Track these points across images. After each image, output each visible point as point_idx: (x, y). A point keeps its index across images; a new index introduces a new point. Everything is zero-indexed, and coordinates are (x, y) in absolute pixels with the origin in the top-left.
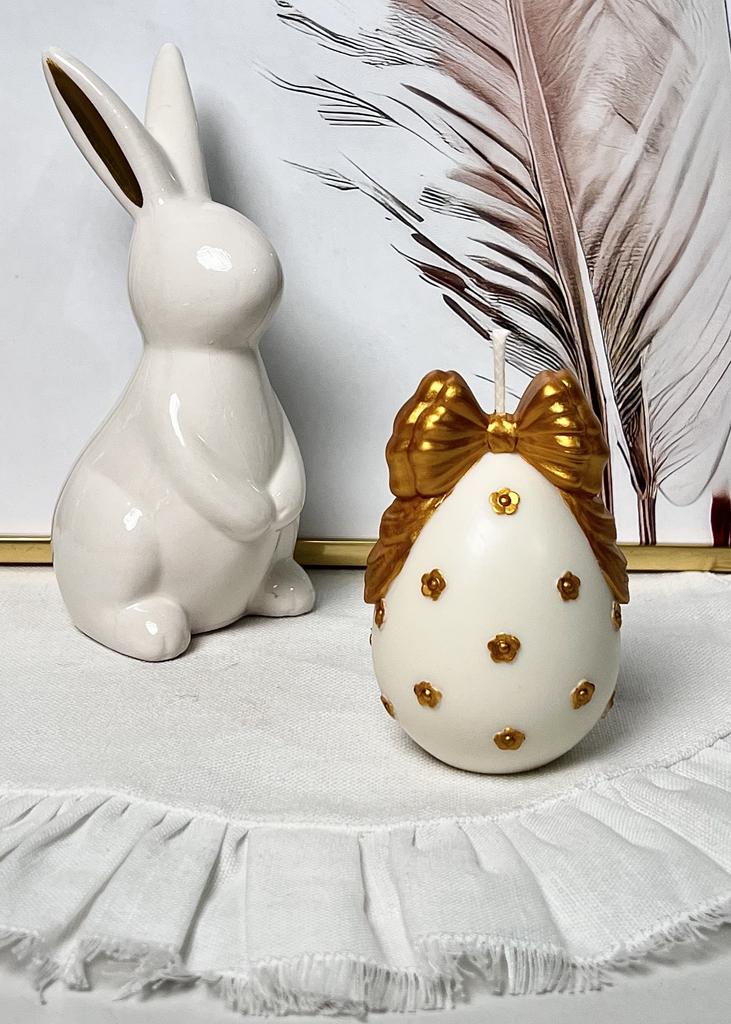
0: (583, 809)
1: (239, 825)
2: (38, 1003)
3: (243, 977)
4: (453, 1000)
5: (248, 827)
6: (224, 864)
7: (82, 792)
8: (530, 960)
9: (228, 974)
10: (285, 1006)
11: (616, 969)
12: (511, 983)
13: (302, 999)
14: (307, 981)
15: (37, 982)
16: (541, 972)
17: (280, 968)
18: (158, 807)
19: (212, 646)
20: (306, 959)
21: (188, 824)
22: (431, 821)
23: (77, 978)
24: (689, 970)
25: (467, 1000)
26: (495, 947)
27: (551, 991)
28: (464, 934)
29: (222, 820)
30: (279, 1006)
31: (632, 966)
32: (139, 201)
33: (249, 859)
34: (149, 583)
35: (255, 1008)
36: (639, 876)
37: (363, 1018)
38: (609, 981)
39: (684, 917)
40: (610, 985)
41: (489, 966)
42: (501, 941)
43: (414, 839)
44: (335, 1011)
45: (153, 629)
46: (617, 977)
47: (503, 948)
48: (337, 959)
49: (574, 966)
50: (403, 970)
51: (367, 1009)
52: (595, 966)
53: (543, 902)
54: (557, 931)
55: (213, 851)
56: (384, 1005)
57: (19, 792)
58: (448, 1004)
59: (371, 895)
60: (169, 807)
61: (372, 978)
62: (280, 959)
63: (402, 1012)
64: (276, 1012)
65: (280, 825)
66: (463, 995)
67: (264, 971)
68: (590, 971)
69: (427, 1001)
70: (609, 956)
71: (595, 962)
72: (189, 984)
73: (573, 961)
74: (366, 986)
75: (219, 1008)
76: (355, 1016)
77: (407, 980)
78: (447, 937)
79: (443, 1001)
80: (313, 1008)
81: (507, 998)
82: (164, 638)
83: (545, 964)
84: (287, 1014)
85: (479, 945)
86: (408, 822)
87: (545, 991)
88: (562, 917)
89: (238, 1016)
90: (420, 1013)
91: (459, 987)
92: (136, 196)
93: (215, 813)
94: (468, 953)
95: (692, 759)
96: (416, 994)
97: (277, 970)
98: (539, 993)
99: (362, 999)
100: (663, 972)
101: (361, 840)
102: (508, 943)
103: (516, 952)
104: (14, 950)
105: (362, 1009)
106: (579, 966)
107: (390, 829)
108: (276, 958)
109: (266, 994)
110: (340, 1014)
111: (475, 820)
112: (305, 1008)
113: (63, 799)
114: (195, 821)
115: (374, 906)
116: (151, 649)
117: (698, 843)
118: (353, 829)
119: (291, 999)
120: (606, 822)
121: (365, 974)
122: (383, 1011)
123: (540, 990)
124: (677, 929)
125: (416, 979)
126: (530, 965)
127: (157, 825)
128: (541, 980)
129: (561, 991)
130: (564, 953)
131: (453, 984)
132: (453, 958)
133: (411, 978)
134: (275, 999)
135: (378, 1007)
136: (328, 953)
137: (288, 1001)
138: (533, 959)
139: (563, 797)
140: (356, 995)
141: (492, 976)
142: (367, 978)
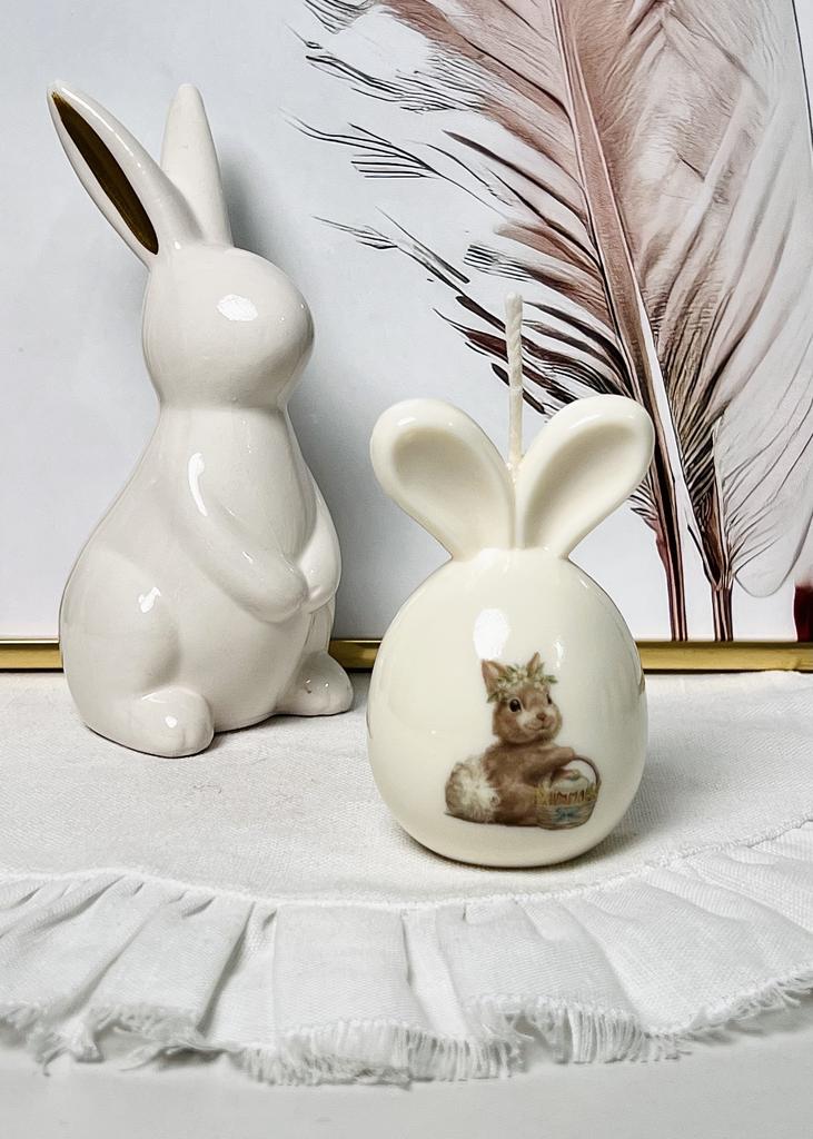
0: (655, 884)
1: (266, 903)
2: (41, 1076)
3: (270, 1048)
4: (509, 1067)
5: (277, 905)
6: (250, 941)
7: (89, 874)
8: (597, 1026)
9: (253, 1045)
10: (316, 1074)
11: (695, 1039)
12: (575, 1050)
13: (336, 1065)
14: (342, 1049)
15: (40, 1054)
16: (610, 1038)
17: (312, 1036)
18: (175, 886)
20: (341, 1025)
21: (210, 902)
22: (484, 898)
23: (86, 1048)
24: (779, 1040)
25: (524, 1069)
26: (557, 1010)
27: (621, 1060)
28: (522, 996)
29: (250, 899)
30: (310, 1075)
31: (714, 1035)
32: (153, 247)
34: (166, 671)
35: (283, 1077)
36: (719, 943)
37: (406, 1086)
38: (687, 1050)
39: (772, 981)
40: (689, 1053)
41: (551, 1027)
42: (565, 1004)
43: (465, 916)
45: (172, 722)
46: (698, 1047)
47: (566, 1011)
48: (376, 1024)
49: (648, 1036)
50: (452, 1037)
51: (411, 1076)
52: (670, 1035)
53: (611, 971)
56: (430, 1074)
57: (18, 877)
58: (504, 1072)
59: (416, 970)
60: (188, 886)
61: (416, 1044)
62: (312, 1027)
63: (451, 1081)
64: (307, 1082)
65: (312, 903)
66: (520, 1062)
67: (296, 1039)
68: (666, 1040)
69: (479, 1067)
70: (686, 1025)
71: (671, 1031)
72: (209, 1056)
73: (647, 1031)
74: (410, 1051)
75: (241, 1081)
76: (397, 1084)
77: (456, 1047)
78: (503, 998)
79: (498, 1069)
80: (350, 1076)
81: (571, 1067)
82: (184, 730)
83: (615, 1032)
84: (319, 1084)
85: (539, 1006)
86: (458, 900)
87: (614, 1060)
89: (264, 1086)
90: (471, 1082)
91: (515, 1052)
92: (151, 242)
93: (241, 891)
94: (527, 1012)
95: (778, 840)
96: (467, 1061)
97: (308, 1038)
98: (608, 1062)
99: (406, 1064)
101: (404, 918)
102: (572, 1006)
103: (581, 1017)
105: (404, 1077)
106: (653, 1035)
107: (437, 906)
108: (307, 1026)
109: (296, 1063)
110: (381, 1083)
111: (533, 896)
112: (339, 1076)
113: (69, 881)
114: (217, 899)
115: (419, 981)
116: (169, 743)
118: (397, 907)
119: (325, 1067)
121: (408, 1040)
122: (428, 1079)
123: (609, 1059)
124: (763, 994)
125: (468, 1049)
126: (598, 1031)
127: (175, 901)
128: (610, 1048)
129: (632, 1060)
130: (636, 1021)
131: (508, 1049)
132: (509, 1018)
133: (461, 1045)
134: (305, 1067)
135: (422, 1074)
136: (366, 1019)
137: (320, 1068)
138: (600, 1024)
139: (632, 875)
140: (398, 1060)
141: (553, 1040)
142: (411, 1044)
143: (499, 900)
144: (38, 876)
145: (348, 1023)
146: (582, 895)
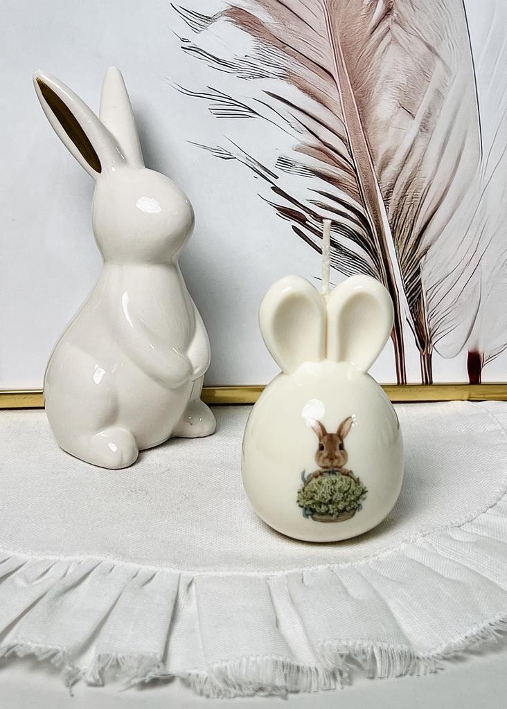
0: (410, 557)
1: (187, 574)
2: (69, 697)
3: (204, 673)
4: (342, 683)
5: (193, 575)
6: (181, 600)
7: (84, 558)
8: (390, 655)
9: (194, 672)
10: (233, 692)
11: (445, 659)
12: (379, 670)
13: (244, 686)
14: (246, 676)
15: (67, 681)
16: (398, 663)
17: (228, 667)
18: (133, 566)
19: (152, 458)
20: (244, 660)
21: (154, 575)
22: (313, 567)
23: (94, 678)
24: (492, 657)
25: (350, 684)
26: (367, 647)
27: (405, 675)
28: (347, 640)
29: (177, 572)
30: (230, 692)
31: (454, 657)
32: (99, 169)
33: (198, 597)
34: (111, 418)
35: (214, 693)
36: (454, 598)
37: (285, 698)
38: (441, 667)
39: (486, 624)
40: (442, 669)
41: (365, 660)
42: (371, 643)
43: (303, 579)
44: (266, 693)
45: (114, 448)
46: (447, 665)
47: (372, 648)
48: (265, 659)
49: (418, 658)
50: (307, 664)
51: (287, 691)
52: (431, 657)
53: (392, 618)
54: (404, 636)
55: (174, 591)
56: (297, 688)
57: (40, 558)
58: (339, 686)
59: (279, 617)
60: (141, 566)
61: (288, 670)
62: (227, 661)
63: (309, 692)
64: (228, 696)
65: (213, 574)
66: (348, 680)
67: (218, 670)
68: (429, 661)
69: (325, 684)
70: (439, 650)
71: (431, 654)
72: (168, 680)
73: (417, 655)
74: (285, 675)
75: (188, 695)
76: (279, 695)
77: (310, 670)
78: (337, 642)
79: (335, 684)
80: (253, 692)
81: (377, 682)
82: (122, 454)
83: (400, 657)
84: (235, 696)
85: (357, 647)
86: (298, 569)
87: (401, 675)
88: (405, 626)
89: (203, 699)
90: (321, 693)
91: (345, 675)
92: (97, 166)
93: (171, 567)
94: (351, 651)
95: (474, 521)
96: (317, 679)
97: (226, 668)
98: (397, 677)
99: (284, 684)
100: (475, 659)
101: (268, 581)
102: (376, 645)
103: (381, 650)
104: (52, 661)
105: (284, 691)
106: (421, 658)
107: (286, 574)
108: (225, 661)
109: (221, 685)
110: (270, 695)
111: (340, 565)
112: (246, 692)
113: (71, 562)
114: (158, 573)
115: (282, 624)
116: (114, 462)
117: (486, 575)
118: (263, 574)
119: (237, 687)
120: (426, 564)
121: (284, 668)
122: (297, 692)
123: (398, 674)
124: (482, 632)
125: (316, 670)
126: (391, 658)
127: (135, 577)
128: (398, 668)
129: (411, 675)
130: (411, 650)
131: (341, 674)
132: (342, 656)
133: (313, 670)
134: (226, 688)
135: (293, 689)
136: (258, 655)
137: (235, 689)
138: (392, 655)
139: (395, 549)
140: (279, 682)
141: (367, 667)
142: (285, 670)
143: (321, 568)
144: (51, 558)
145: (248, 659)
146: (368, 563)
